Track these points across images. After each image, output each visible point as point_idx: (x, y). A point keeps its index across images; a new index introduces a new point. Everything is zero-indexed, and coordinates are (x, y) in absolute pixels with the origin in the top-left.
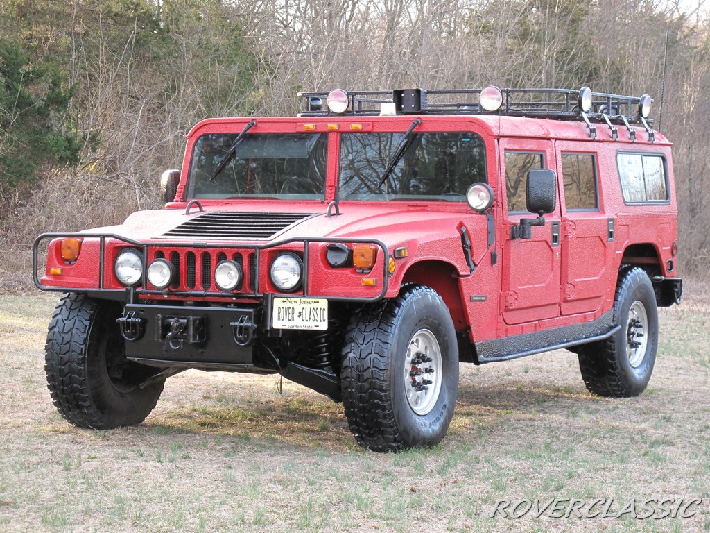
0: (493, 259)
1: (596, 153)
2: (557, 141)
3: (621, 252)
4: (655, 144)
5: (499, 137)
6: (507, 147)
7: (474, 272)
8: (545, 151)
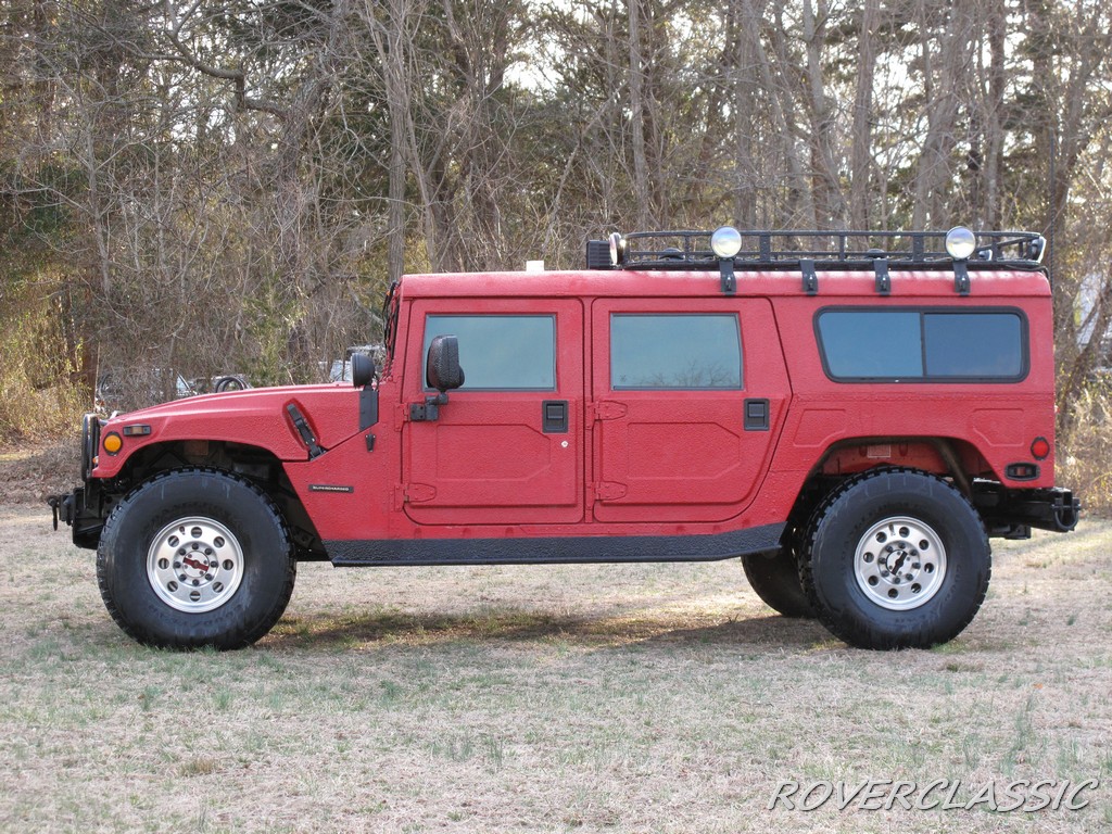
0: (371, 444)
1: (738, 312)
2: (599, 300)
3: (819, 446)
4: (972, 297)
5: (412, 299)
6: (437, 310)
7: (318, 458)
8: (556, 313)
